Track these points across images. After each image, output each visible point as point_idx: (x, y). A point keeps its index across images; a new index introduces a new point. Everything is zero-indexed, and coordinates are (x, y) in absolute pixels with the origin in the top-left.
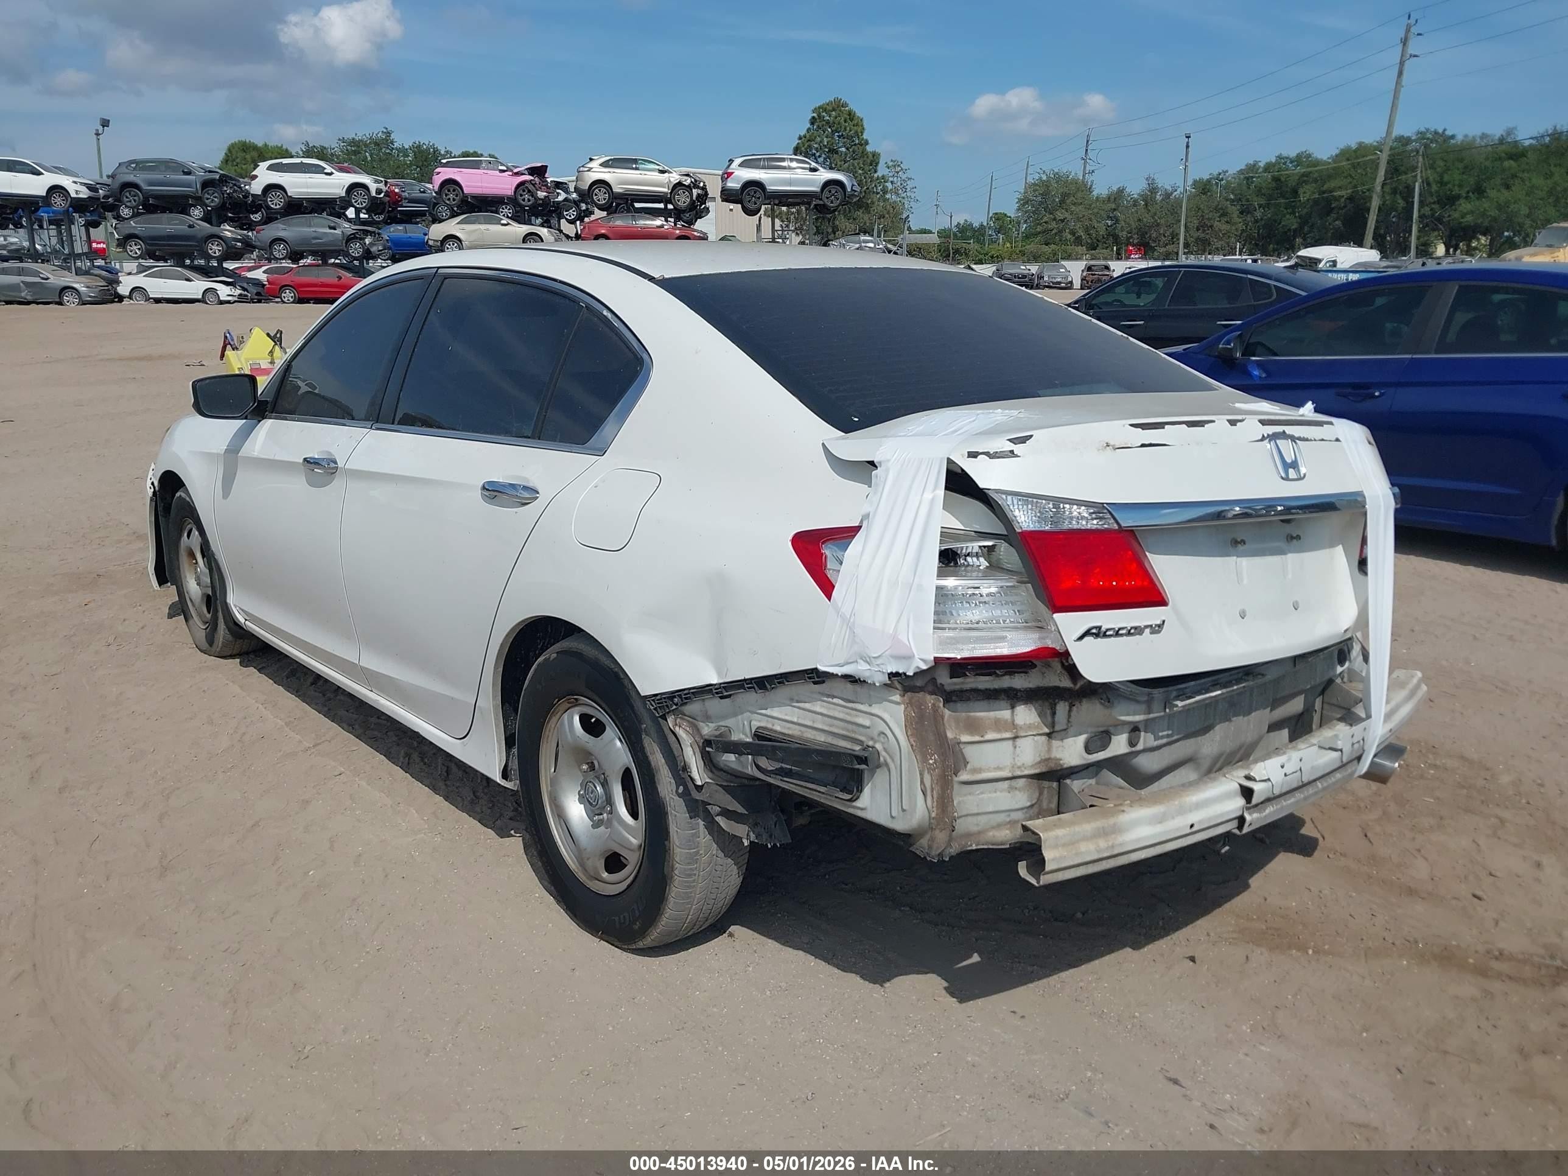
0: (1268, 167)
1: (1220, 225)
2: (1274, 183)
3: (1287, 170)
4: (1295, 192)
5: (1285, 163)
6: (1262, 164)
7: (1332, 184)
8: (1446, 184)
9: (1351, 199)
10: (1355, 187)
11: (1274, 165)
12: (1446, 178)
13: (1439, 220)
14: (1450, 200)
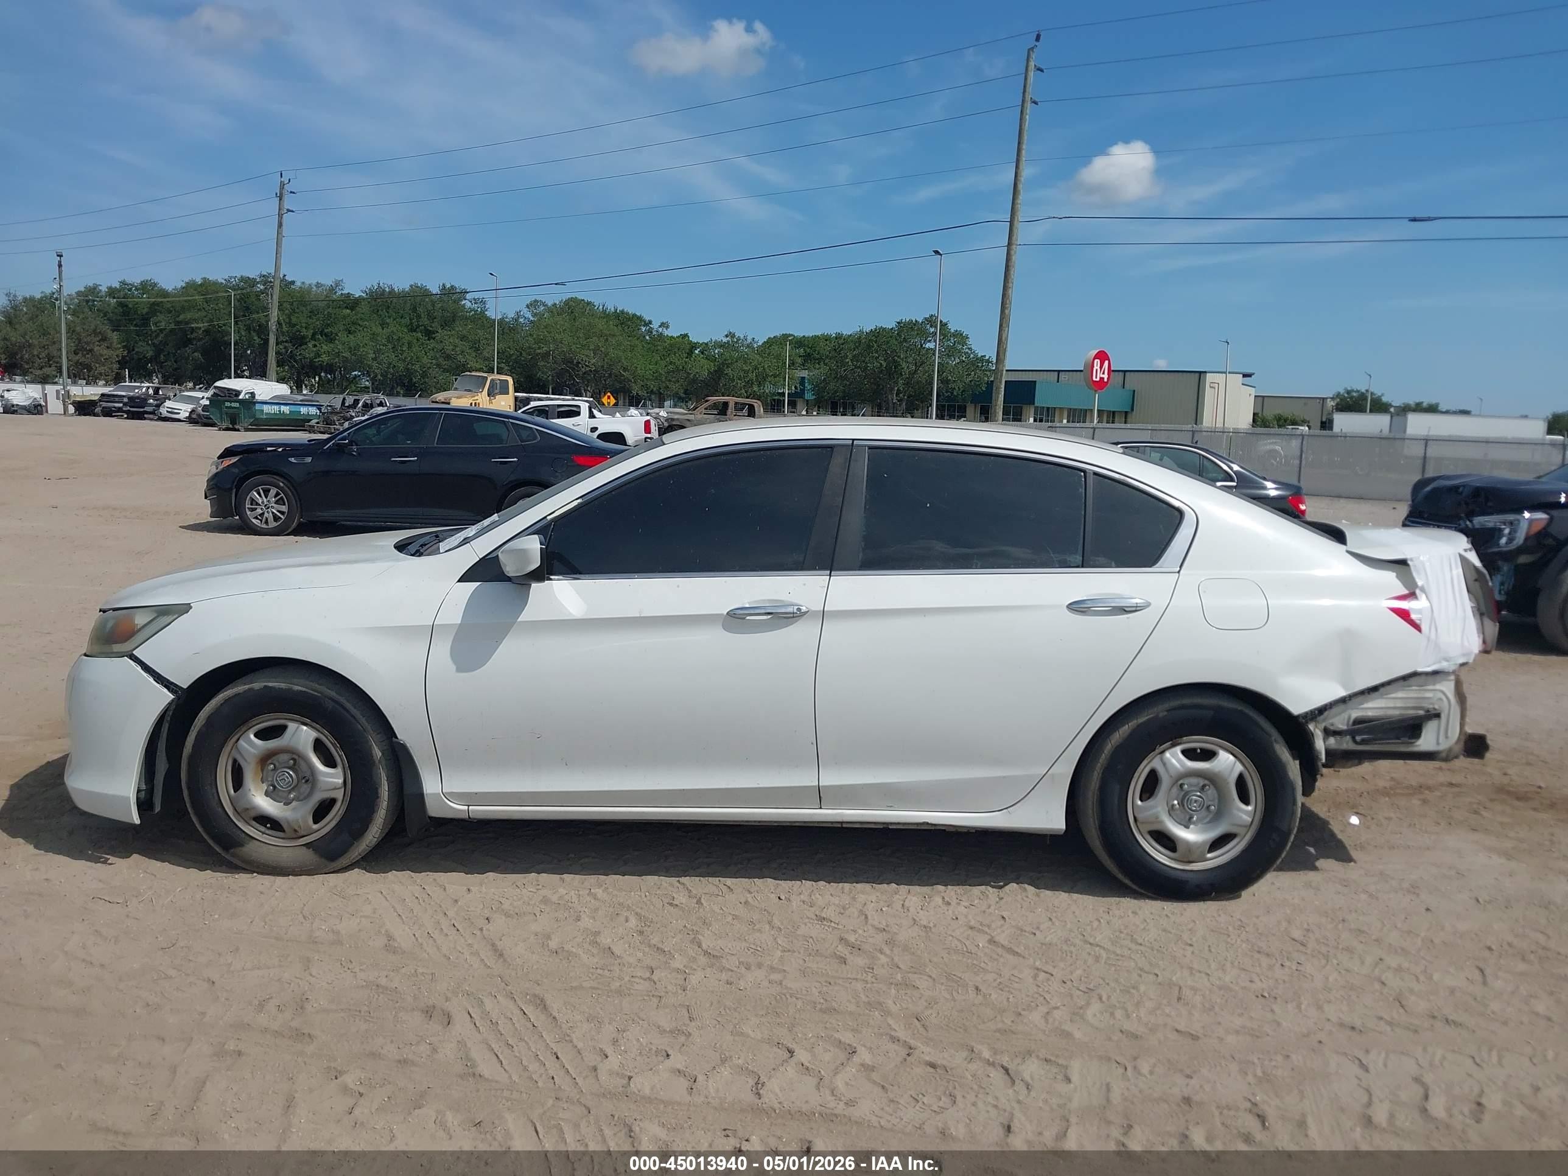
0: (112, 292)
1: (100, 350)
2: (120, 308)
3: (133, 297)
4: (145, 320)
5: (130, 290)
6: (104, 289)
7: (189, 316)
8: (295, 325)
9: (207, 332)
10: (211, 321)
11: (119, 291)
12: (294, 320)
13: (292, 356)
14: (299, 341)
